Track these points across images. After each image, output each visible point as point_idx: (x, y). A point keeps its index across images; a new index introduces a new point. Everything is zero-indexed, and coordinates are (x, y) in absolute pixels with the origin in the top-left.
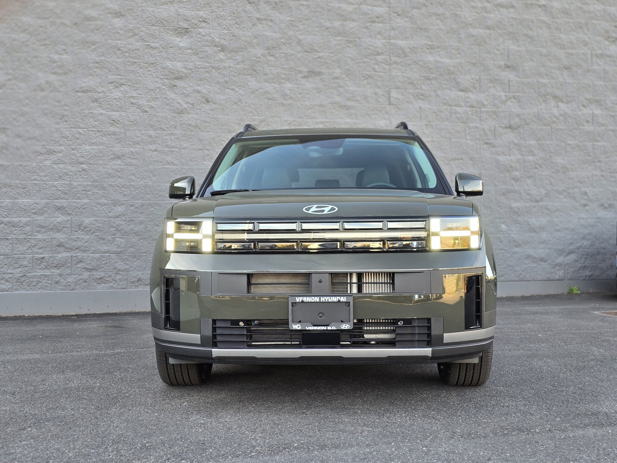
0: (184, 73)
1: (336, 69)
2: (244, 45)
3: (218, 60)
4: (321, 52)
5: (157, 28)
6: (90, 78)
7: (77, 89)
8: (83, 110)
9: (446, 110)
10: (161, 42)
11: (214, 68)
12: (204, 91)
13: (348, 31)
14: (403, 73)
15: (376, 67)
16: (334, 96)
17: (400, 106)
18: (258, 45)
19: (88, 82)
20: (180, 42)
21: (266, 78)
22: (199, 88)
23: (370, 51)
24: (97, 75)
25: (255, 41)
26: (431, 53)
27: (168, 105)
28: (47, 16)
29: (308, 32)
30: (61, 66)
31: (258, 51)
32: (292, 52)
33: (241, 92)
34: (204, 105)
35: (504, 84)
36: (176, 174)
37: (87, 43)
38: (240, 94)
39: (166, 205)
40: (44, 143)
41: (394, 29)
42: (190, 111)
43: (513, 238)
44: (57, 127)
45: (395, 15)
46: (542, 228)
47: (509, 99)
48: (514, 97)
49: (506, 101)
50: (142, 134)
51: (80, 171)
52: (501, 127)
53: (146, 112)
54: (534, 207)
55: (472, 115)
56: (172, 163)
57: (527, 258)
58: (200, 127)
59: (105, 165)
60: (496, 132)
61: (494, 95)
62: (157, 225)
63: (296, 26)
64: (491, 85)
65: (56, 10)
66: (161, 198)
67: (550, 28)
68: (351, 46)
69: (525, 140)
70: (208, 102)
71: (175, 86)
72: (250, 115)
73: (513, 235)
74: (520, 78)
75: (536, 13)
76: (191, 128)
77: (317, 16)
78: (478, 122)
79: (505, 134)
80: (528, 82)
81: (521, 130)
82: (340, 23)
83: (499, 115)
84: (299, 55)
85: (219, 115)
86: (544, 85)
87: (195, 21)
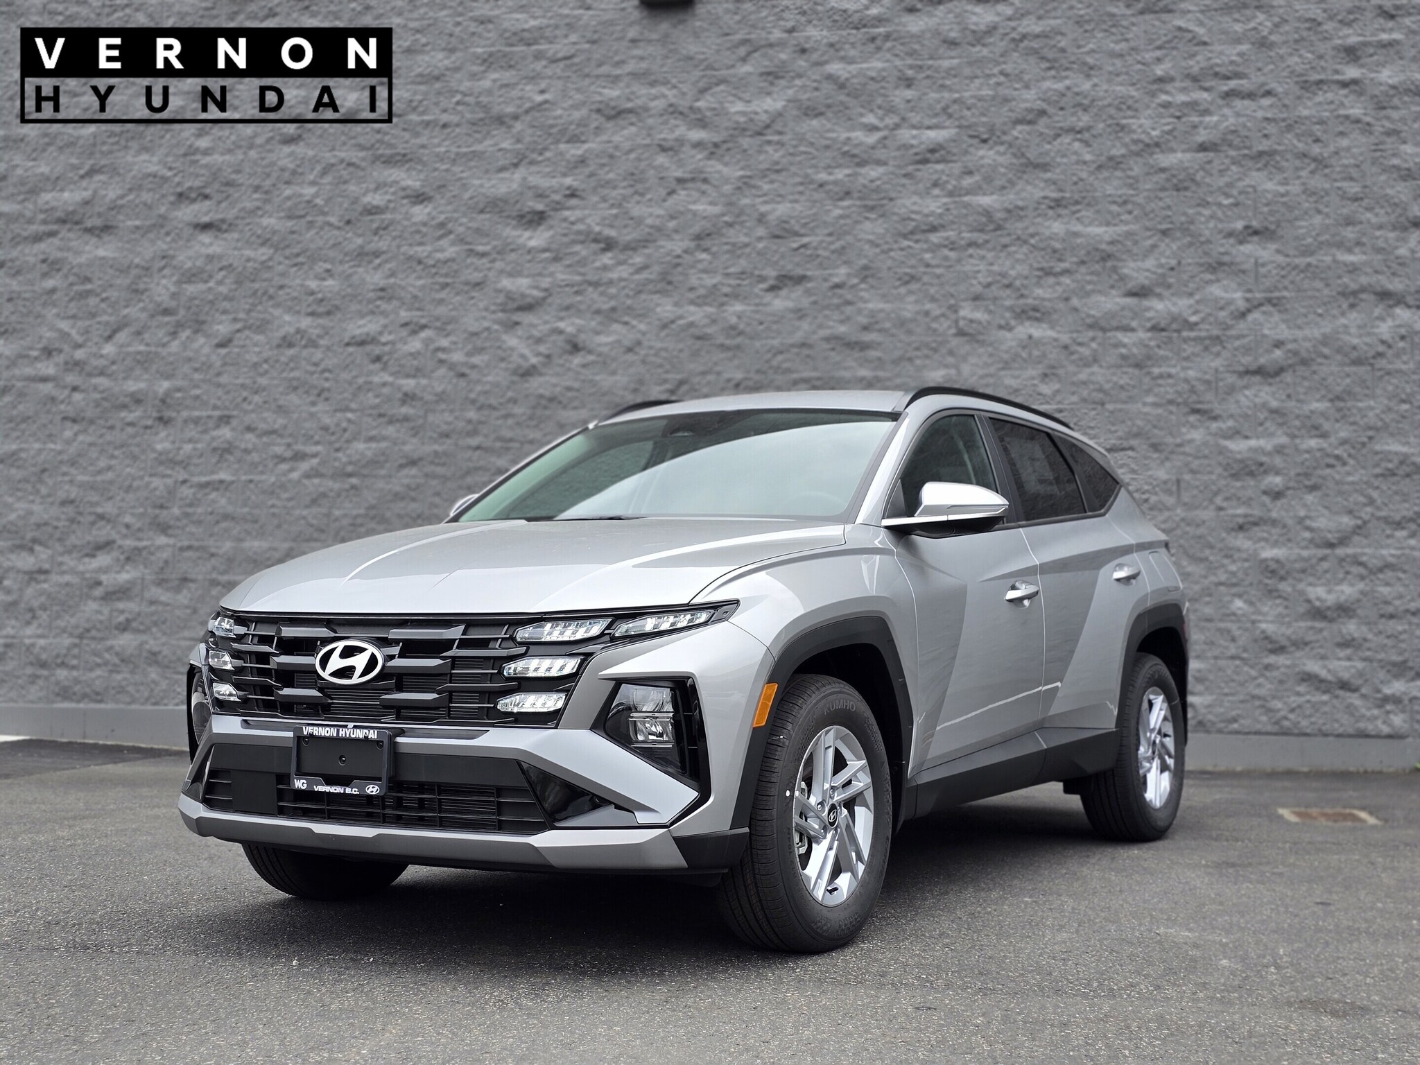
0: (533, 297)
1: (838, 267)
2: (649, 234)
3: (598, 269)
4: (807, 235)
5: (488, 216)
6: (369, 318)
7: (346, 340)
8: (356, 377)
9: (1093, 339)
10: (495, 243)
11: (590, 283)
12: (570, 329)
13: (865, 186)
14: (991, 264)
15: (927, 256)
16: (831, 323)
17: (981, 338)
18: (676, 231)
19: (364, 325)
20: (530, 238)
21: (691, 295)
22: (561, 325)
23: (913, 224)
24: (382, 313)
25: (672, 224)
26: (1059, 216)
27: (503, 359)
28: (302, 213)
29: (780, 196)
30: (322, 300)
31: (677, 245)
32: (746, 240)
33: (642, 327)
34: (570, 358)
35: (1244, 272)
37: (367, 254)
38: (640, 331)
40: (290, 440)
41: (970, 173)
42: (544, 370)
43: (1263, 632)
44: (314, 409)
45: (975, 141)
46: (1344, 610)
47: (1254, 306)
48: (1269, 301)
49: (1249, 311)
50: (456, 418)
51: (347, 490)
52: (1234, 372)
53: (463, 375)
54: (1323, 559)
55: (1159, 347)
57: (1303, 680)
59: (390, 476)
60: (1221, 384)
61: (1216, 300)
63: (754, 187)
64: (1208, 276)
65: (319, 201)
67: (1371, 133)
68: (873, 216)
69: (1298, 401)
70: (578, 350)
71: (517, 323)
72: (660, 370)
73: (1263, 626)
74: (1287, 256)
75: (1332, 102)
76: (543, 402)
77: (800, 163)
78: (1173, 362)
79: (1246, 387)
80: (1309, 265)
81: (1288, 377)
82: (847, 171)
83: (1229, 346)
84: (761, 245)
85: (596, 374)
86: (1353, 269)
87: (557, 197)
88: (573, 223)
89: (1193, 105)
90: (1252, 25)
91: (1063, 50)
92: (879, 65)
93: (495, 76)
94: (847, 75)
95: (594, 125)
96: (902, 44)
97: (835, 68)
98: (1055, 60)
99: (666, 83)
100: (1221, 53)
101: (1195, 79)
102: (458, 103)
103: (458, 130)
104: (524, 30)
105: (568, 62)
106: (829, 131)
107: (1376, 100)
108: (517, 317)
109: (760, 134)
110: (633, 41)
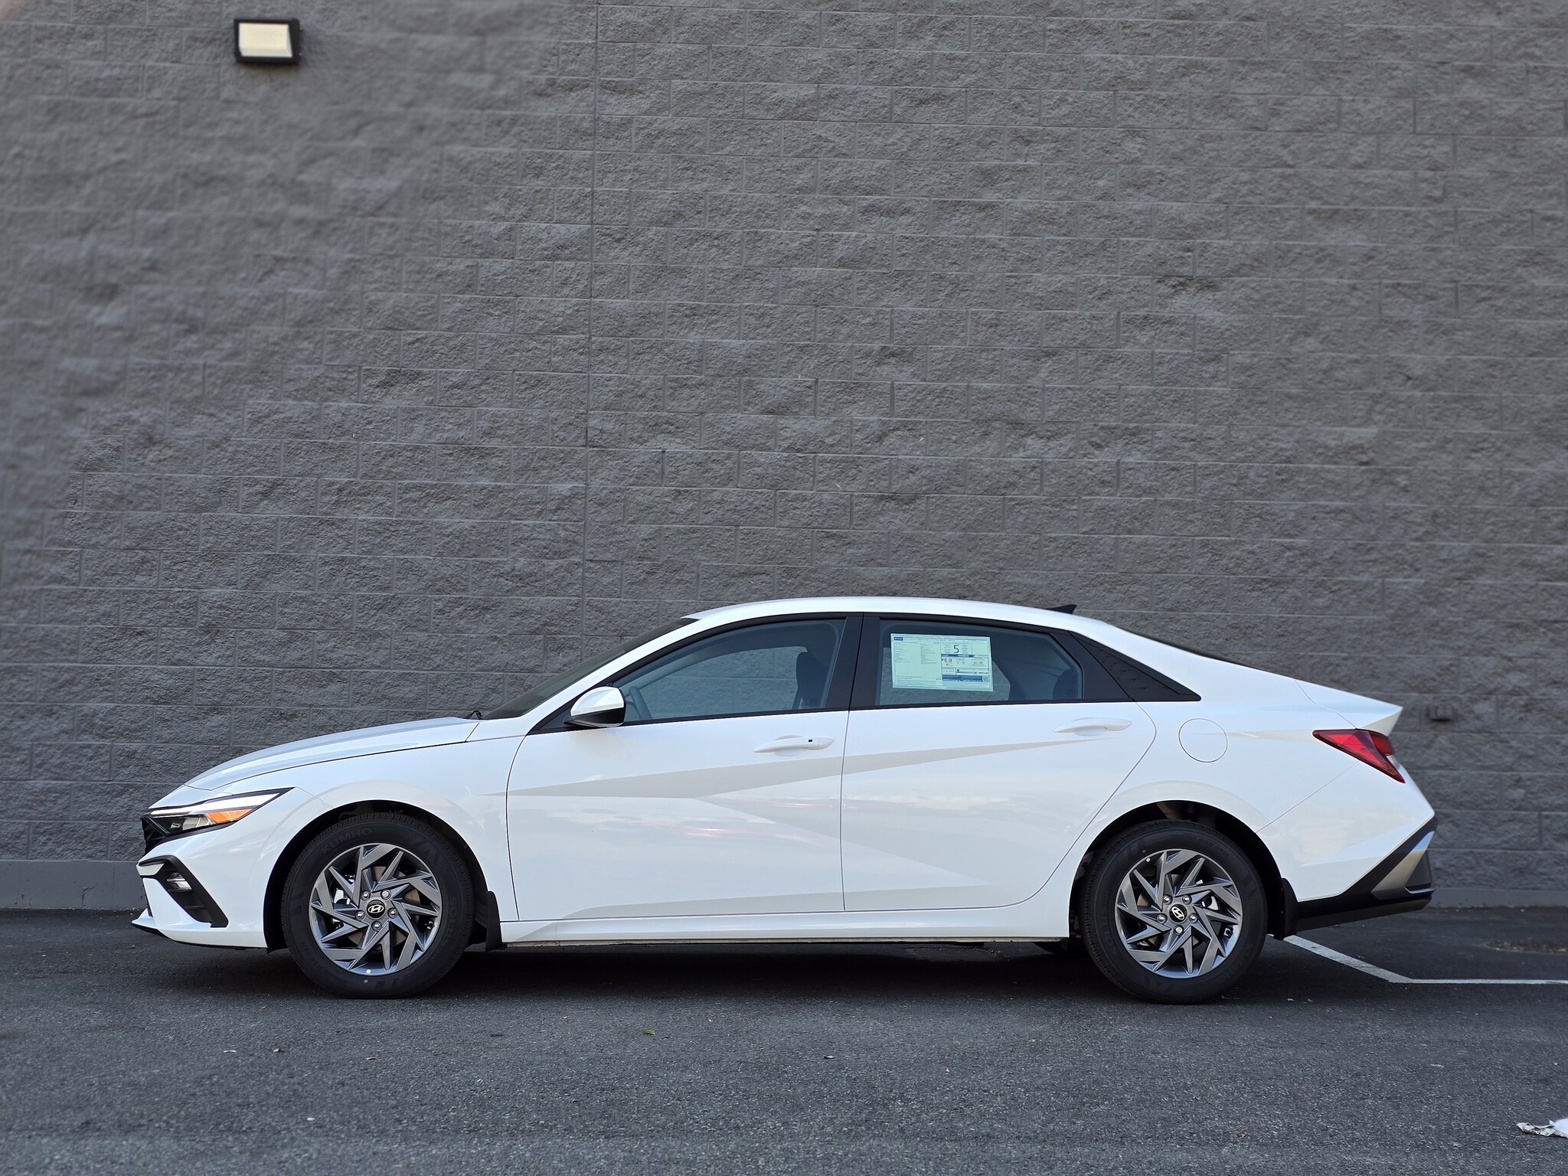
0: (102, 381)
1: (456, 364)
2: (241, 316)
3: (180, 352)
4: (425, 329)
5: (49, 286)
9: (728, 457)
10: (57, 317)
11: (170, 369)
12: (143, 420)
13: (488, 279)
14: (624, 372)
15: (556, 359)
17: (612, 449)
18: (273, 315)
20: (100, 314)
21: (291, 387)
22: (135, 414)
23: (541, 323)
25: (268, 308)
26: (695, 325)
27: (62, 451)
29: (393, 283)
31: (274, 331)
32: (355, 330)
33: (231, 420)
34: (144, 451)
35: (881, 394)
36: (72, 604)
38: (228, 425)
39: (44, 673)
41: (604, 273)
42: (112, 465)
47: (890, 430)
48: (905, 425)
49: (885, 435)
52: (869, 496)
53: (13, 467)
55: (795, 468)
56: (61, 580)
58: (130, 499)
61: (853, 422)
62: (22, 717)
64: (845, 397)
66: (33, 657)
67: (1006, 259)
68: (497, 313)
69: (932, 529)
70: (154, 443)
71: (81, 410)
72: (249, 470)
74: (925, 380)
75: (968, 225)
76: (110, 501)
77: (415, 249)
78: (809, 484)
79: (880, 513)
80: (945, 390)
81: (921, 504)
82: (469, 262)
83: (864, 469)
84: (371, 337)
85: (176, 472)
86: (987, 396)
87: (133, 269)
88: (152, 300)
89: (831, 218)
90: (891, 140)
91: (701, 151)
92: (506, 150)
93: (64, 128)
94: (469, 159)
95: (179, 192)
96: (531, 130)
97: (456, 149)
98: (691, 161)
99: (264, 150)
100: (861, 166)
101: (836, 192)
102: (16, 156)
103: (15, 186)
104: (97, 80)
105: (151, 119)
106: (448, 217)
107: (1011, 226)
108: (81, 402)
109: (372, 215)
110: (227, 102)
